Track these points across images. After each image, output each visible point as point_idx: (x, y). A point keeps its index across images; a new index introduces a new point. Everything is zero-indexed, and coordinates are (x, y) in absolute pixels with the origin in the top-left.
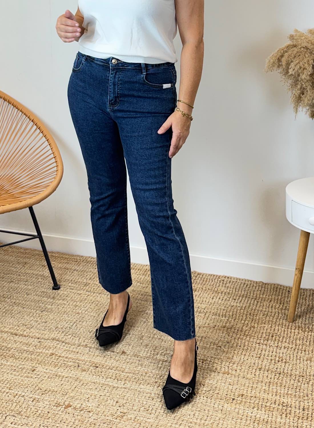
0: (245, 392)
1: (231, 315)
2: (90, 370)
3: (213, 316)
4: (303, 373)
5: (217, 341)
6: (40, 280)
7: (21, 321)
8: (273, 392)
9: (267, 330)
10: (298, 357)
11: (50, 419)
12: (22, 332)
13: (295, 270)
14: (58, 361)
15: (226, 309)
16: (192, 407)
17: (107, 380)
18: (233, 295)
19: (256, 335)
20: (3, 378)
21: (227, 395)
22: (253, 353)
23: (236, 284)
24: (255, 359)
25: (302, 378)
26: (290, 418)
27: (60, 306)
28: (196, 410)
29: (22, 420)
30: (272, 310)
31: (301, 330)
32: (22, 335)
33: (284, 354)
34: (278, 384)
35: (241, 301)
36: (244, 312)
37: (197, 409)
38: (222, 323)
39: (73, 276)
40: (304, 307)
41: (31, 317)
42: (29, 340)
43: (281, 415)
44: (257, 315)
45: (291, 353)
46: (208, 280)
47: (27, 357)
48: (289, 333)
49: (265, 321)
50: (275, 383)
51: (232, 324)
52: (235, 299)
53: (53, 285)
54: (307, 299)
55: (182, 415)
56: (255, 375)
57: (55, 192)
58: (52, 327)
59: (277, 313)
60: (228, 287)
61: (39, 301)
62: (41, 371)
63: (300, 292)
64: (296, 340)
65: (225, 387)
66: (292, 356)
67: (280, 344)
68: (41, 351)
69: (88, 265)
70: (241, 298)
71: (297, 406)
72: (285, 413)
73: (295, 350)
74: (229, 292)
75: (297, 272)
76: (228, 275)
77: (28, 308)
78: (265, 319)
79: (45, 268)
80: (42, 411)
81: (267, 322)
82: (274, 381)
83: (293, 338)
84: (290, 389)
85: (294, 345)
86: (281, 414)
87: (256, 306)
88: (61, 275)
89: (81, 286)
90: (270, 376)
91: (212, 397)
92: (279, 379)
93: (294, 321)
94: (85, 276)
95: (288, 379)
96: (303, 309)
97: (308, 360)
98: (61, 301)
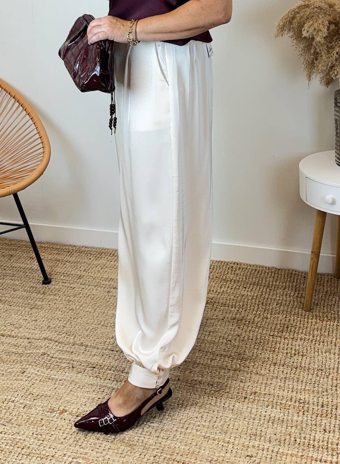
0: (258, 389)
1: (242, 305)
2: (86, 371)
3: (221, 307)
4: (322, 367)
5: (226, 335)
6: (28, 274)
7: (8, 320)
8: (289, 388)
9: (281, 320)
10: (316, 350)
11: (44, 426)
12: (10, 332)
13: (310, 253)
14: (50, 362)
15: (235, 298)
16: (199, 409)
17: (105, 382)
18: (243, 283)
19: (269, 327)
21: (238, 393)
22: (267, 346)
23: (246, 271)
24: (269, 353)
25: (321, 371)
26: (308, 416)
27: (52, 302)
28: (203, 412)
29: (13, 429)
30: (286, 298)
31: (319, 319)
32: (9, 336)
33: (301, 347)
34: (294, 379)
35: (252, 290)
36: (255, 301)
37: (205, 411)
38: (231, 314)
39: (66, 268)
40: (322, 294)
41: (19, 315)
42: (17, 341)
43: (298, 413)
44: (270, 304)
45: (308, 345)
46: (216, 267)
47: (16, 360)
48: (306, 323)
49: (279, 311)
50: (292, 379)
51: (242, 315)
52: (245, 288)
53: (43, 279)
54: (326, 285)
55: (188, 418)
56: (269, 370)
57: (42, 176)
58: (43, 325)
59: (292, 301)
60: (237, 274)
61: (27, 298)
62: (32, 373)
63: (317, 276)
64: (313, 331)
65: (237, 385)
66: (309, 348)
67: (295, 335)
68: (32, 351)
69: (82, 255)
70: (252, 286)
71: (315, 403)
72: (303, 411)
73: (312, 341)
74: (238, 279)
75: (313, 256)
76: (237, 261)
77: (16, 305)
78: (280, 309)
79: (33, 260)
80: (34, 418)
81: (282, 312)
82: (290, 376)
83: (310, 328)
84: (308, 384)
85: (311, 337)
86: (297, 411)
87: (269, 295)
88: (51, 267)
89: (74, 279)
90: (286, 371)
91: (221, 396)
92: (295, 374)
93: (311, 309)
94: (79, 267)
95: (305, 373)
96: (321, 296)
97: (326, 352)
98: (52, 297)
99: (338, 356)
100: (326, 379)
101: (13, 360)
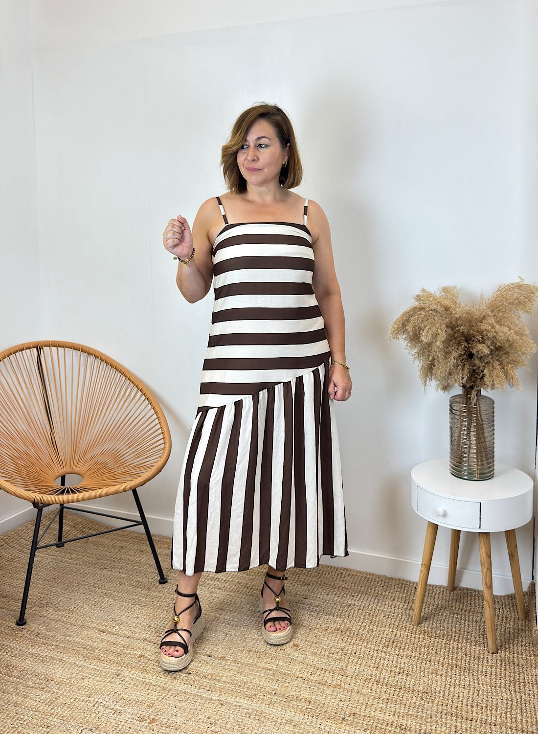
2: (181, 677)
4: (428, 689)
5: (330, 647)
7: (110, 615)
8: (391, 711)
9: (387, 635)
10: (422, 669)
14: (147, 665)
15: (342, 609)
19: (374, 640)
20: (83, 684)
22: (370, 662)
23: (356, 578)
24: (372, 669)
25: (426, 695)
27: (156, 600)
30: (395, 610)
31: (427, 635)
32: (110, 633)
33: (406, 664)
34: (397, 701)
35: (359, 599)
36: (362, 613)
40: (432, 607)
42: (117, 639)
44: (377, 616)
45: (414, 664)
46: (325, 572)
47: (113, 659)
48: (413, 638)
50: (395, 700)
51: (347, 626)
56: (371, 689)
58: (144, 623)
59: (400, 613)
60: (346, 581)
61: (132, 592)
62: (127, 676)
63: (427, 588)
64: (420, 648)
67: (401, 651)
68: (129, 651)
70: (360, 595)
71: (417, 730)
73: (418, 659)
74: (346, 587)
75: (423, 569)
77: (120, 600)
78: (387, 622)
81: (388, 625)
82: (393, 698)
83: (417, 645)
84: (411, 708)
85: (417, 654)
87: (377, 605)
90: (389, 691)
92: (399, 695)
93: (420, 624)
95: (409, 695)
96: (431, 609)
97: (433, 673)
98: (155, 594)
99: (445, 678)
100: (430, 704)
101: (110, 659)
